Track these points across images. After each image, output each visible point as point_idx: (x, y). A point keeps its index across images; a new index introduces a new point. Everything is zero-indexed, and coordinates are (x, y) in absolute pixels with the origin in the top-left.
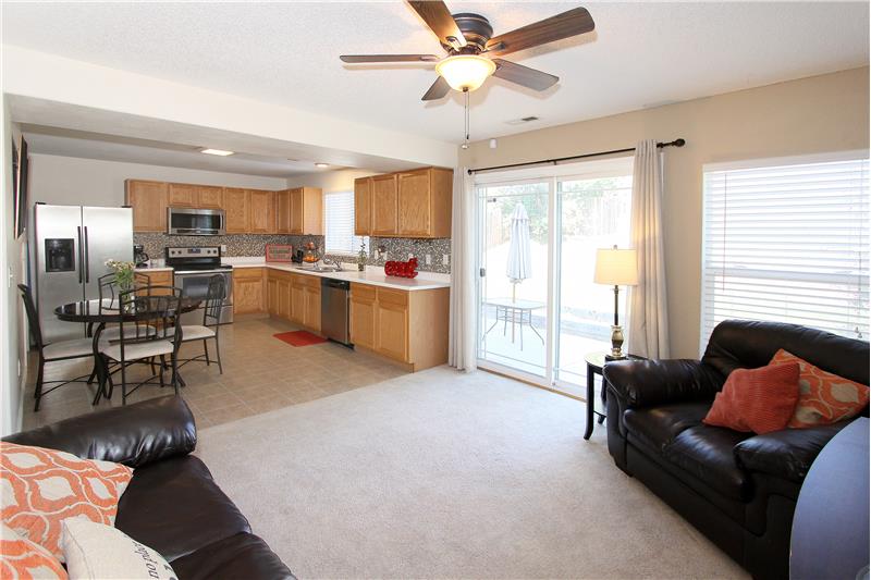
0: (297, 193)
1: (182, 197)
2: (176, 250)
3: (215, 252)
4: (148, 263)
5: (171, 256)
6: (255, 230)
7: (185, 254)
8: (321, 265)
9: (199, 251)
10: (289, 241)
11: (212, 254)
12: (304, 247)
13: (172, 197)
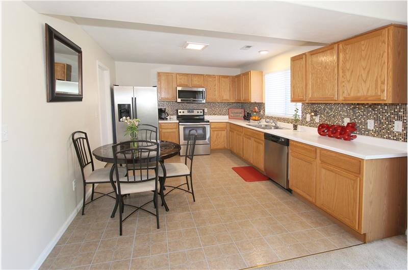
0: (247, 75)
1: (183, 81)
2: (182, 111)
3: (201, 112)
4: (168, 118)
5: (179, 114)
6: (223, 100)
7: (186, 113)
8: (263, 123)
9: (193, 112)
10: (242, 106)
11: (199, 114)
12: (251, 110)
13: (178, 81)
